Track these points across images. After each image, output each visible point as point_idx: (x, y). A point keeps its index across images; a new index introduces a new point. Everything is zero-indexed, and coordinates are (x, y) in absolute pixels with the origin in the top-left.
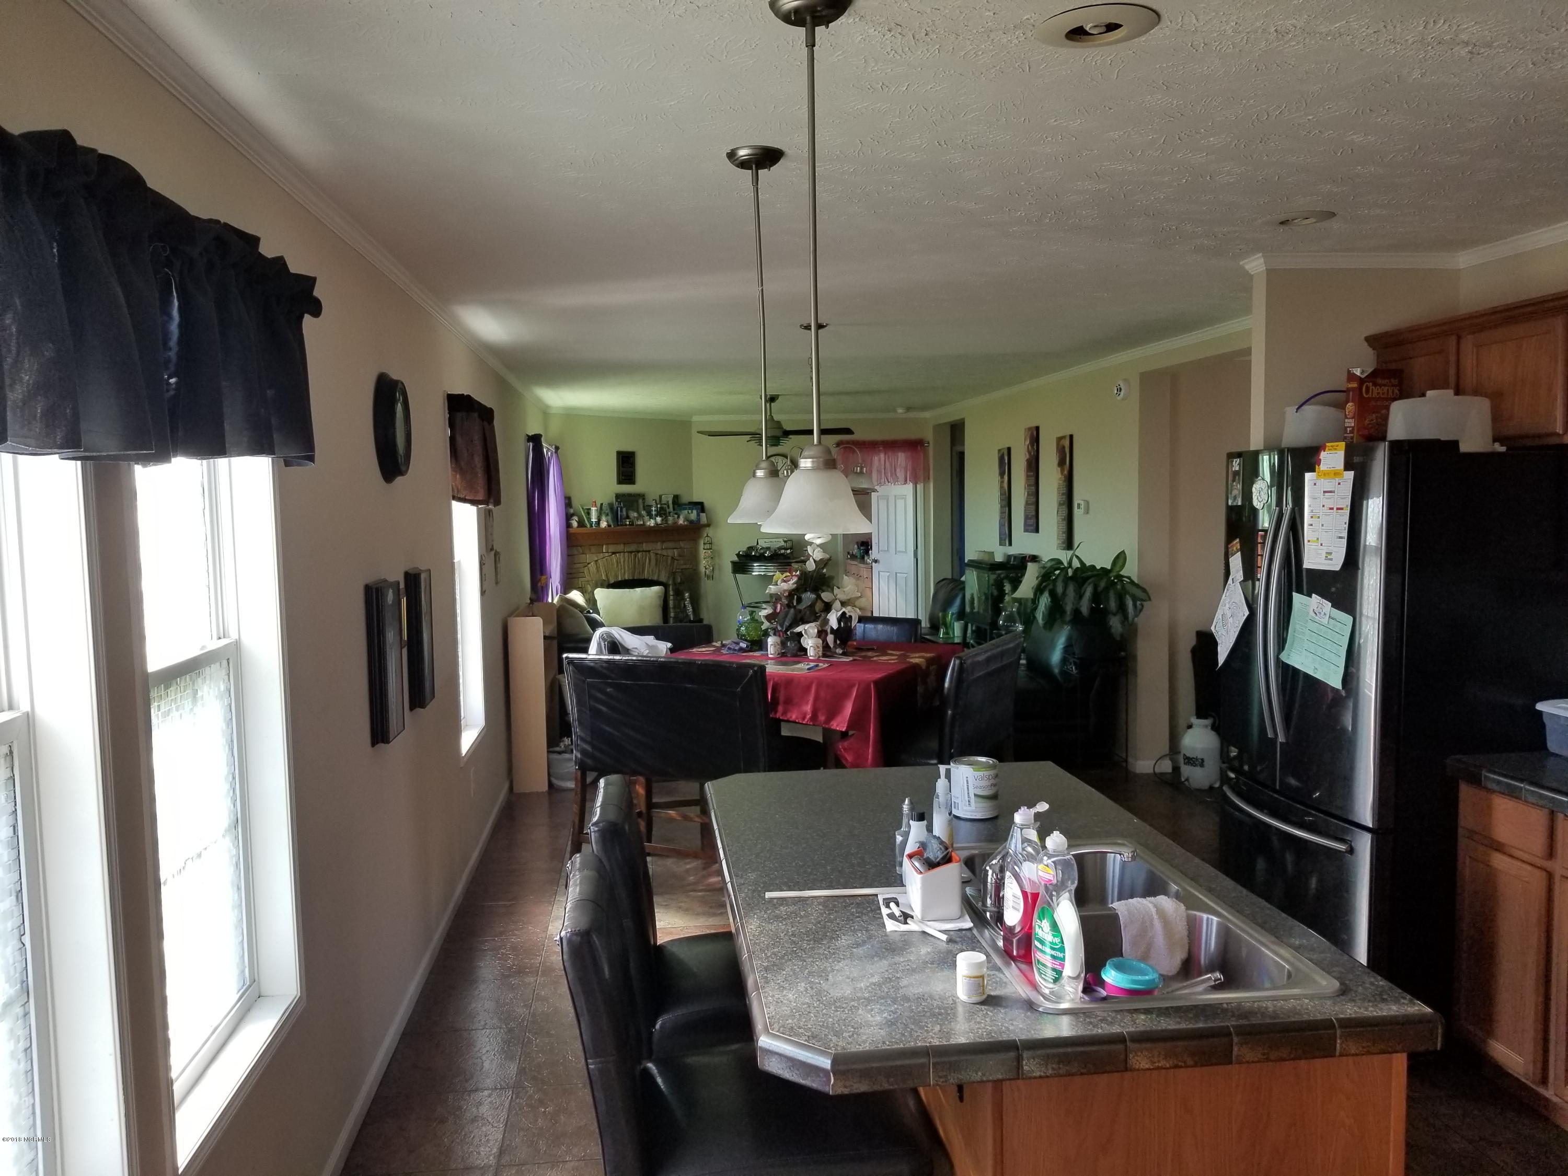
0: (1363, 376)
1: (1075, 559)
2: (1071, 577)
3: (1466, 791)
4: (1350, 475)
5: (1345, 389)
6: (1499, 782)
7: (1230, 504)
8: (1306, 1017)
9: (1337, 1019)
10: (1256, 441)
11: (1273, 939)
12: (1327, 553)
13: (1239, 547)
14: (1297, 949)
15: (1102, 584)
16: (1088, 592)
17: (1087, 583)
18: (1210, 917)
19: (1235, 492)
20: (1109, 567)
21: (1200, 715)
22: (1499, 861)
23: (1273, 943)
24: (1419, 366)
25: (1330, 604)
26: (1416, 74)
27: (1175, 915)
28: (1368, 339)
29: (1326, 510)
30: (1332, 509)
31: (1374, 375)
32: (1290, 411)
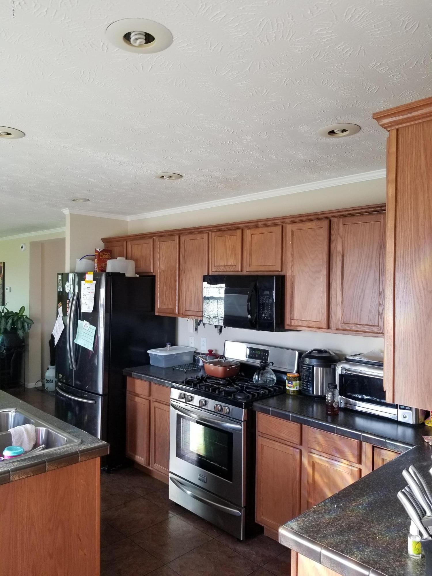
0: (100, 251)
1: (5, 309)
2: (3, 316)
3: (128, 379)
4: (95, 282)
5: (94, 255)
6: (136, 375)
7: (58, 290)
8: (69, 452)
9: (79, 451)
10: (67, 270)
11: (62, 431)
12: (88, 307)
13: (61, 305)
14: (69, 433)
15: (16, 318)
16: (10, 321)
17: (10, 318)
18: (43, 428)
19: (60, 286)
20: (18, 312)
21: (52, 364)
22: (137, 399)
23: (62, 432)
24: (116, 250)
25: (89, 323)
26: (106, 166)
27: (31, 430)
28: (102, 239)
29: (87, 293)
30: (89, 293)
31: (103, 251)
32: (78, 260)
